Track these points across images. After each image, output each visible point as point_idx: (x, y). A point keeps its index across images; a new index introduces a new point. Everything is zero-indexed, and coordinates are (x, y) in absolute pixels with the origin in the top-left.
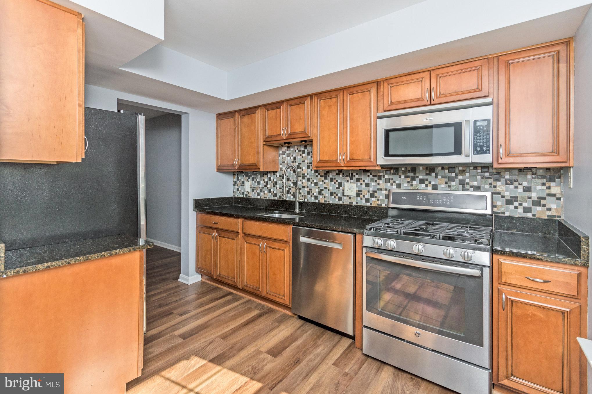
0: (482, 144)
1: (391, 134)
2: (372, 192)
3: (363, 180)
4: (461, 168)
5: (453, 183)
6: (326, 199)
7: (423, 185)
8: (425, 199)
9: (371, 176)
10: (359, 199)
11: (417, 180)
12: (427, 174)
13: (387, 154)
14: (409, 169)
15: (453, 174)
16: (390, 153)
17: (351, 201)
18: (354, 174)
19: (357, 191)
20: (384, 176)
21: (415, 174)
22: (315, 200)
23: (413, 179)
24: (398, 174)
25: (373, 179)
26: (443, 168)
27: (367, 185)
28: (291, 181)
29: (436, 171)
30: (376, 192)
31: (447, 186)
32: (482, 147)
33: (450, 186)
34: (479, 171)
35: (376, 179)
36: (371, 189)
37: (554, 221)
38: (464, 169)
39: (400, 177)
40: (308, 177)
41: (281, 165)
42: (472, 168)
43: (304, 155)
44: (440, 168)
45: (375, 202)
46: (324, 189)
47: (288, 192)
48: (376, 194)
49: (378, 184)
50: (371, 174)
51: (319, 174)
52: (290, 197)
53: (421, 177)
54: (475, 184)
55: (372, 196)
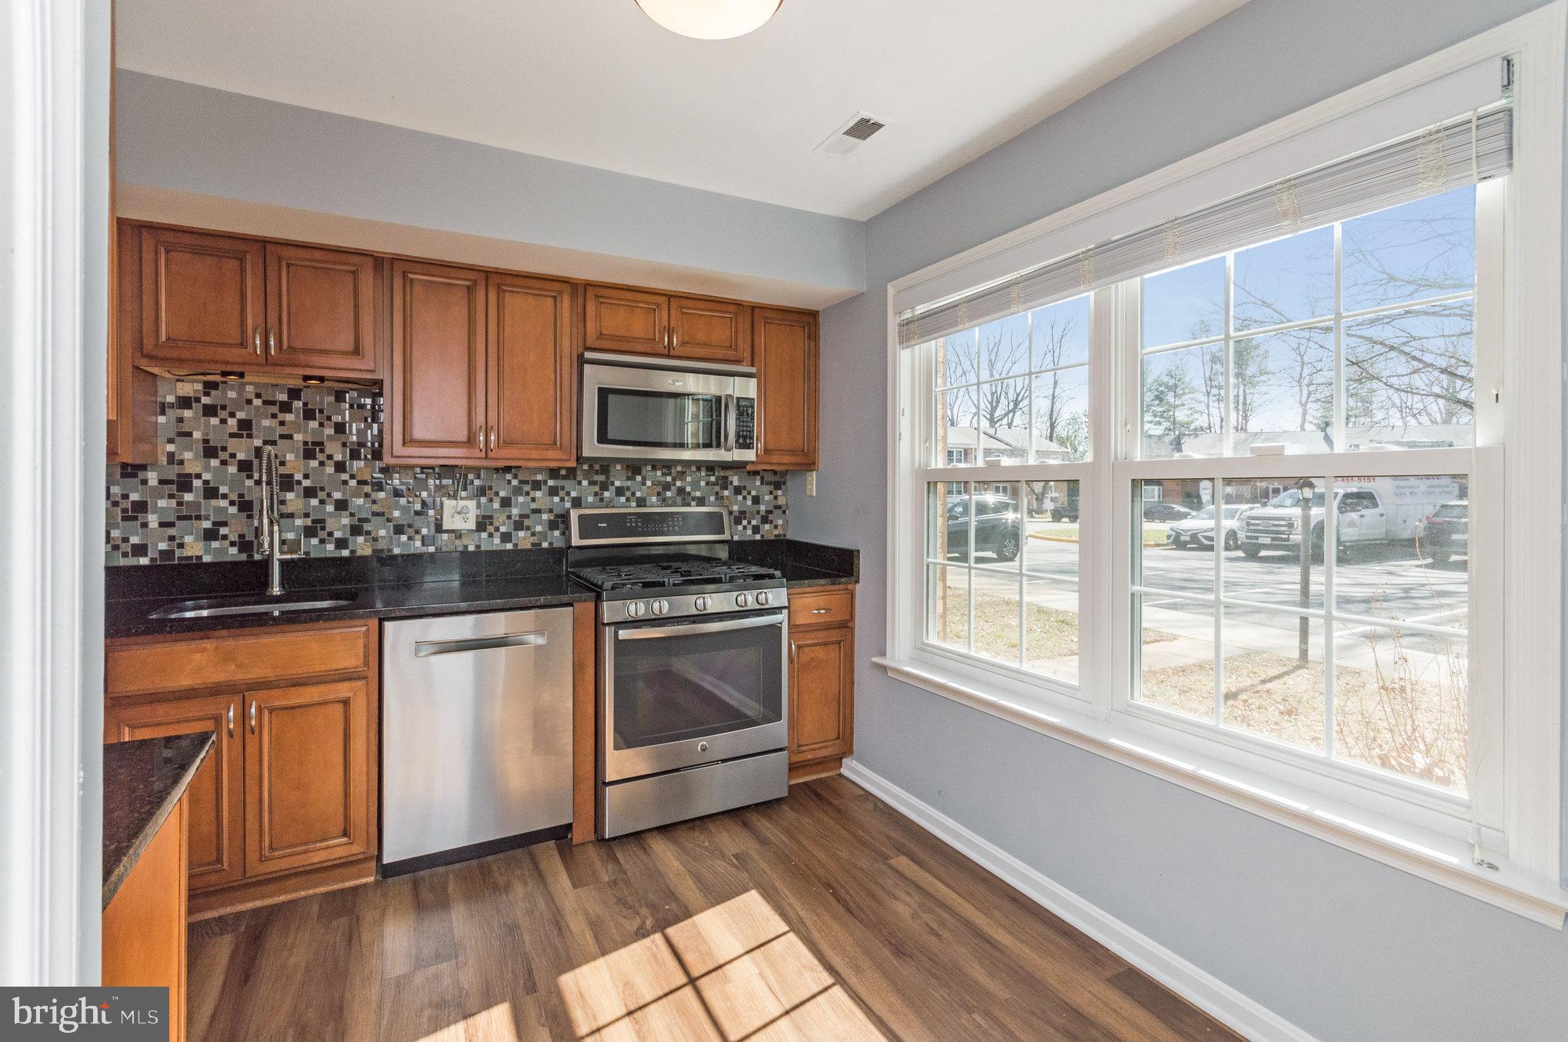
0: (745, 433)
1: (611, 397)
2: (517, 519)
3: (494, 490)
4: (679, 469)
5: (669, 494)
6: (382, 545)
7: (623, 499)
8: (640, 524)
9: (515, 482)
10: (484, 535)
11: (612, 489)
12: (628, 478)
13: (603, 438)
14: (597, 467)
15: (669, 479)
16: (610, 436)
17: (465, 541)
18: (471, 476)
19: (477, 516)
20: (545, 482)
21: (607, 478)
22: (338, 551)
23: (604, 487)
24: (575, 478)
25: (520, 489)
26: (654, 468)
27: (506, 503)
28: (224, 496)
29: (644, 472)
30: (527, 516)
31: (660, 498)
32: (745, 437)
33: (664, 500)
34: (703, 474)
35: (527, 488)
36: (515, 511)
37: (781, 541)
38: (684, 470)
39: (580, 483)
40: (306, 483)
41: (171, 441)
42: (694, 469)
43: (289, 417)
44: (649, 468)
45: (525, 538)
46: (374, 519)
47: (210, 535)
48: (527, 522)
49: (533, 500)
50: (515, 477)
51: (352, 477)
52: (222, 551)
53: (618, 483)
54: (698, 494)
55: (519, 526)
